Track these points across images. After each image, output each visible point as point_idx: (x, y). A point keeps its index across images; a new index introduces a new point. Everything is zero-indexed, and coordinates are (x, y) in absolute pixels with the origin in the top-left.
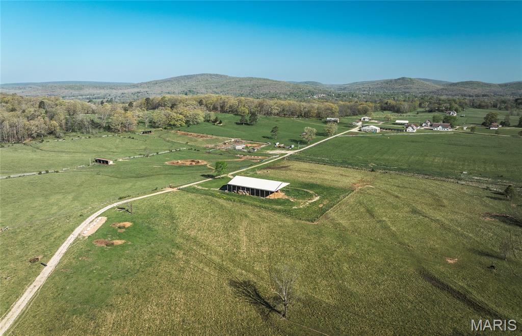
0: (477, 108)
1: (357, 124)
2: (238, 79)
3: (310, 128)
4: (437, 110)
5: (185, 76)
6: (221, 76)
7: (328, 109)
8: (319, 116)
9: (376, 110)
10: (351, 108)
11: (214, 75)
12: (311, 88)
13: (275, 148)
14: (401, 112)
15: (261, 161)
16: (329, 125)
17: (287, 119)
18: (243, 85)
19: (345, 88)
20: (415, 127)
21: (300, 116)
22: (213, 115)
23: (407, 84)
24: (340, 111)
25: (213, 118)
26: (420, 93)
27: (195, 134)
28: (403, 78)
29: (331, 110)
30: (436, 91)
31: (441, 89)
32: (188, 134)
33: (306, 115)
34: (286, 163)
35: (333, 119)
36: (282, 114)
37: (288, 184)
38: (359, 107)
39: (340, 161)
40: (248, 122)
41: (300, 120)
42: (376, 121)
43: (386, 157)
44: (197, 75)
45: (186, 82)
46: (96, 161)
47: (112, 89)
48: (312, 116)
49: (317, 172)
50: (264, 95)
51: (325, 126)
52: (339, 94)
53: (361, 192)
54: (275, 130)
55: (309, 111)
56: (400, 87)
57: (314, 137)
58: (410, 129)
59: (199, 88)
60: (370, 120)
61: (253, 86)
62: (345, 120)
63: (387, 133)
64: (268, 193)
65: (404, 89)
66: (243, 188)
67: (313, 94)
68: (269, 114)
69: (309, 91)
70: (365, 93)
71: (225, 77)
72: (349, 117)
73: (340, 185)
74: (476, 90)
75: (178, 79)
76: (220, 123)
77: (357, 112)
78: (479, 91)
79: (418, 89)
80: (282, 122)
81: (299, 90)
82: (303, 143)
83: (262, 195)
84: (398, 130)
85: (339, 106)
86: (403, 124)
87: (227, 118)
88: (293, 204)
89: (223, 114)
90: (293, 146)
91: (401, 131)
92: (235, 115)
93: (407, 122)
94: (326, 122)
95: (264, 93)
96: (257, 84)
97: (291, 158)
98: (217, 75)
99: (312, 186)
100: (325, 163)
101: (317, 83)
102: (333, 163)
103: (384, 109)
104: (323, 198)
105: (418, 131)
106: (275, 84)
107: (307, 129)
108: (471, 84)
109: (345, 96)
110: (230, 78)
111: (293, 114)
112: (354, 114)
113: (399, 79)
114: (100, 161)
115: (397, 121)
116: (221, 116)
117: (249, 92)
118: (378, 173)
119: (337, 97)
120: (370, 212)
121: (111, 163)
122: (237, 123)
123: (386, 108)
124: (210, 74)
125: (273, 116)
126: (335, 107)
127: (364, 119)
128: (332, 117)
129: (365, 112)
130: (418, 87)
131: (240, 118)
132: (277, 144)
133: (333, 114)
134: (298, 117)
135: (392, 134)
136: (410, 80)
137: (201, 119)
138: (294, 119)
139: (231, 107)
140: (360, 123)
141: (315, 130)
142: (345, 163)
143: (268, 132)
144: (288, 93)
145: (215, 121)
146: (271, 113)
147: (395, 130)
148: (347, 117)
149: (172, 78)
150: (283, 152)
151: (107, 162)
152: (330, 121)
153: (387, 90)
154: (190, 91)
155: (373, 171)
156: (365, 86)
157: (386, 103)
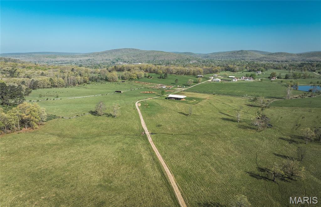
0: (275, 69)
1: (211, 78)
2: (146, 52)
3: (191, 80)
4: (253, 70)
5: (114, 50)
6: (136, 50)
7: (198, 71)
8: (194, 74)
9: (222, 70)
10: (209, 70)
11: (132, 49)
12: (188, 56)
13: (178, 88)
14: (234, 72)
15: (174, 92)
16: (198, 78)
17: (180, 76)
18: (149, 55)
19: (208, 56)
20: (236, 79)
21: (185, 74)
22: (147, 74)
23: (244, 54)
24: (204, 72)
25: (147, 75)
26: (250, 60)
27: (143, 82)
28: (242, 51)
29: (200, 71)
30: (260, 58)
31: (263, 57)
32: (140, 83)
33: (188, 74)
34: (183, 93)
35: (200, 76)
36: (177, 73)
37: (186, 97)
38: (213, 69)
39: (203, 92)
40: (163, 77)
41: (186, 76)
42: (220, 77)
43: (220, 90)
44: (122, 49)
45: (116, 53)
46: (116, 92)
47: (73, 57)
48: (191, 74)
49: (194, 95)
50: (162, 61)
51: (197, 79)
52: (204, 61)
53: (208, 99)
54: (176, 80)
55: (190, 72)
56: (239, 56)
57: (193, 83)
58: (234, 80)
59: (123, 57)
60: (218, 76)
61: (155, 56)
62: (206, 76)
63: (224, 82)
64: (181, 99)
65: (242, 57)
66: (173, 98)
67: (189, 60)
68: (171, 73)
69: (187, 59)
70: (219, 59)
71: (138, 50)
72: (208, 75)
73: (202, 98)
74: (283, 58)
75: (111, 52)
76: (151, 77)
77: (212, 72)
78: (284, 58)
79: (250, 57)
80: (178, 77)
81: (181, 58)
82: (189, 86)
83: (179, 100)
84: (229, 80)
85: (203, 69)
86: (232, 78)
87: (153, 76)
88: (188, 102)
89: (151, 73)
90: (184, 87)
91: (230, 81)
92: (156, 74)
93: (234, 77)
94: (197, 77)
95: (162, 60)
96: (157, 54)
97: (184, 91)
98: (133, 49)
99: (193, 98)
100: (197, 92)
101: (191, 53)
102: (200, 92)
103: (226, 70)
104: (197, 100)
105: (238, 81)
106: (168, 55)
107: (190, 80)
108: (282, 54)
109: (208, 62)
110: (141, 51)
111: (182, 73)
112: (211, 73)
113: (239, 51)
114: (117, 92)
115: (230, 77)
116: (151, 74)
117: (153, 59)
118: (215, 95)
119: (203, 63)
120: (210, 104)
121: (122, 92)
122: (158, 78)
123: (228, 69)
124: (129, 49)
125: (173, 74)
126: (201, 70)
127: (215, 76)
128: (200, 75)
129: (216, 72)
130: (250, 56)
131: (160, 75)
132: (178, 86)
133: (200, 73)
134: (185, 75)
135: (226, 82)
136: (245, 52)
137: (143, 76)
138: (183, 75)
139: (154, 70)
140: (213, 78)
141: (193, 81)
142: (204, 92)
143: (174, 82)
144: (176, 60)
145: (149, 77)
146: (172, 73)
147: (227, 80)
148: (207, 75)
149: (107, 51)
150: (181, 89)
151: (121, 92)
152: (199, 77)
153: (232, 57)
154: (118, 59)
155: (214, 94)
156: (220, 55)
157: (228, 67)
